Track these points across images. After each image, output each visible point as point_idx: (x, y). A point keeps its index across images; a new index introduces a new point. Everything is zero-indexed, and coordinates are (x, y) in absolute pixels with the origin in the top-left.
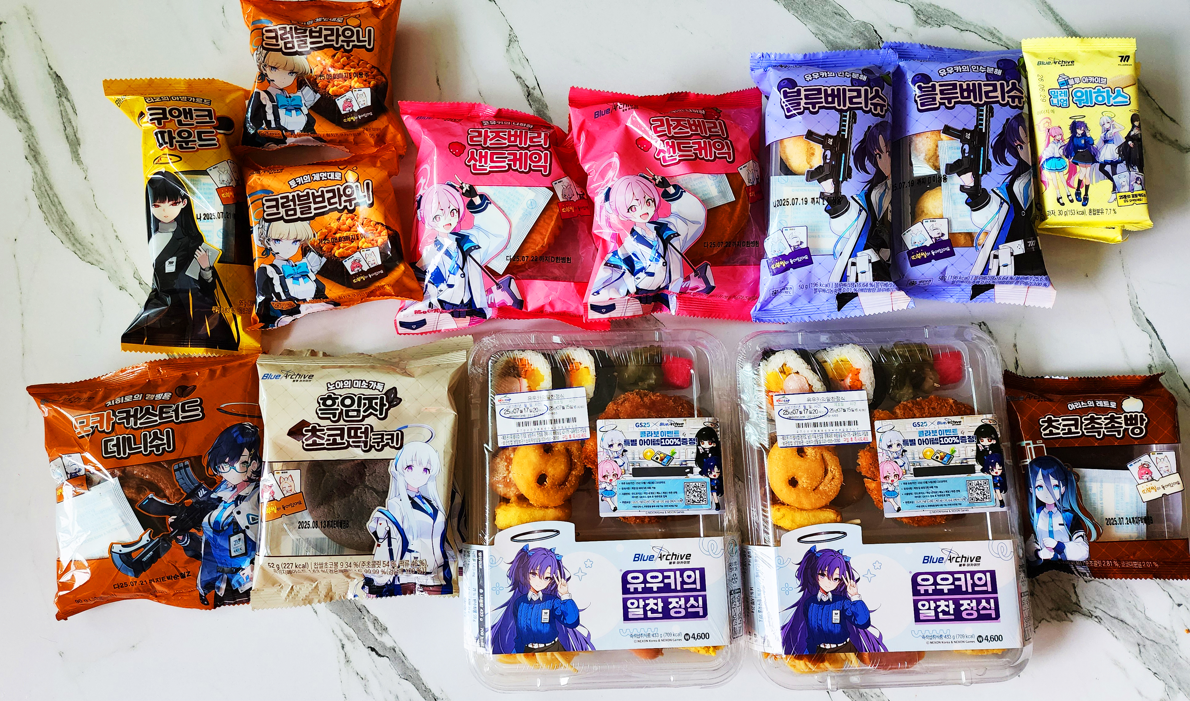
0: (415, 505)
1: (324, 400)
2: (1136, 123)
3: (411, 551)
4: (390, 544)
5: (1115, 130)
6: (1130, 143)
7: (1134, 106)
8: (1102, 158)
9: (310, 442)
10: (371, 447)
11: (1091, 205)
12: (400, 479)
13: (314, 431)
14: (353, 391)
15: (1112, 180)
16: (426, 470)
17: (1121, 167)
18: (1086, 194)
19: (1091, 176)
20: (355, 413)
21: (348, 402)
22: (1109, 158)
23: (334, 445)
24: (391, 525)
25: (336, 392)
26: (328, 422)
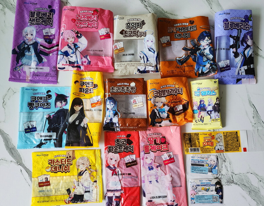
0: (149, 50)
1: (127, 24)
2: (218, 100)
3: (149, 61)
4: (144, 59)
5: (212, 102)
6: (216, 105)
7: (217, 95)
8: (207, 110)
9: (125, 35)
10: (139, 36)
11: (204, 122)
12: (146, 44)
13: (126, 32)
14: (134, 21)
15: (210, 115)
16: (152, 41)
17: (213, 112)
18: (203, 120)
19: (204, 114)
20: (135, 27)
21: (133, 24)
22: (210, 110)
23: (130, 36)
24: (144, 55)
25: (130, 22)
26: (129, 30)
